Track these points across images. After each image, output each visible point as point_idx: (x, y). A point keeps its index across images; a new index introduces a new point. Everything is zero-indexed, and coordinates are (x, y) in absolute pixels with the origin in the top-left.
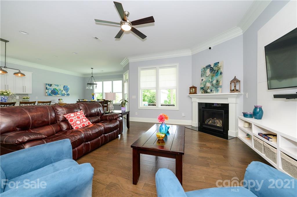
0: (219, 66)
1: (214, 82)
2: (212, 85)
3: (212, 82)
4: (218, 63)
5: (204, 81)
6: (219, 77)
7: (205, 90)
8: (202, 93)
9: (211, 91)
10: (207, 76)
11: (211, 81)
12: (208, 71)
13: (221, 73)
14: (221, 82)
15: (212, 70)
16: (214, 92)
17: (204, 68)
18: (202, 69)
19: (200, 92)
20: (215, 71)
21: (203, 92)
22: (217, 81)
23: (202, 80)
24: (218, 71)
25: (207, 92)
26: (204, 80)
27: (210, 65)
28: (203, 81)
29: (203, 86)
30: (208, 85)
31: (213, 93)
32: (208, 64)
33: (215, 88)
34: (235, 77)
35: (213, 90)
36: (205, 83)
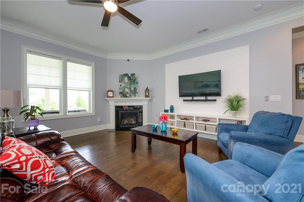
0: (135, 77)
1: (132, 89)
2: (131, 91)
3: (130, 88)
4: (135, 74)
5: (123, 87)
6: (135, 85)
7: (124, 95)
8: (122, 97)
9: (130, 95)
10: (125, 83)
11: (129, 87)
12: (126, 79)
13: (137, 83)
14: (137, 89)
15: (129, 78)
16: (133, 96)
17: (122, 75)
18: (120, 76)
19: (120, 96)
20: (132, 80)
21: (122, 96)
22: (135, 88)
23: (121, 85)
24: (134, 81)
25: (126, 97)
26: (123, 85)
27: (128, 75)
28: (121, 86)
29: (122, 91)
30: (127, 90)
31: (132, 97)
32: (126, 73)
33: (134, 93)
34: (147, 87)
35: (132, 95)
36: (123, 89)
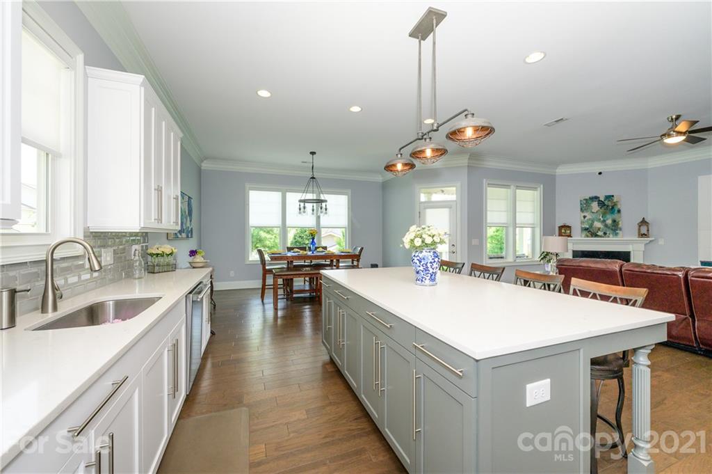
0: (615, 201)
1: (609, 222)
2: (606, 226)
3: (604, 221)
4: (613, 196)
5: (589, 219)
6: (616, 216)
7: (591, 232)
8: (587, 236)
9: (605, 234)
10: (593, 213)
11: (602, 219)
12: (595, 205)
13: (619, 211)
14: (620, 223)
15: (601, 204)
16: (611, 236)
17: (586, 200)
18: (581, 201)
19: (583, 236)
20: (608, 206)
21: (589, 235)
22: (614, 221)
23: (585, 217)
24: (613, 208)
25: (597, 236)
26: (589, 216)
27: (599, 198)
28: (586, 219)
29: (588, 227)
30: (598, 224)
31: (609, 237)
32: (594, 195)
33: (612, 229)
34: (644, 218)
35: (608, 233)
36: (590, 222)
